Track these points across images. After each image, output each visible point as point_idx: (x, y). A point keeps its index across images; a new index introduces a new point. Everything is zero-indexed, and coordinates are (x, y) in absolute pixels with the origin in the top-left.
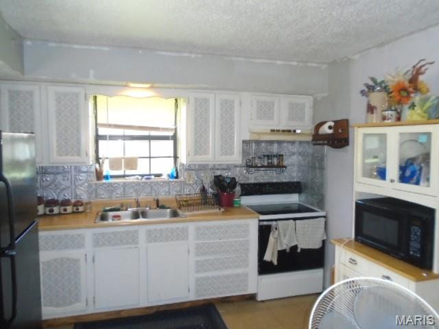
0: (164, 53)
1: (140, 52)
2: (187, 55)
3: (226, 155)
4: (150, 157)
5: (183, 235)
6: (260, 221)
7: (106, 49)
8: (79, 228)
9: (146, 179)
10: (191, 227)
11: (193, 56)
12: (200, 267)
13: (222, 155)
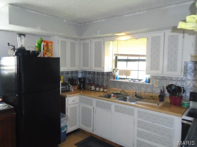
0: (127, 16)
1: (116, 18)
2: (138, 13)
3: (171, 71)
4: (138, 70)
5: (131, 113)
6: (183, 119)
7: (103, 20)
8: (92, 97)
9: (133, 81)
10: (136, 110)
11: (141, 13)
12: (140, 134)
13: (168, 71)
